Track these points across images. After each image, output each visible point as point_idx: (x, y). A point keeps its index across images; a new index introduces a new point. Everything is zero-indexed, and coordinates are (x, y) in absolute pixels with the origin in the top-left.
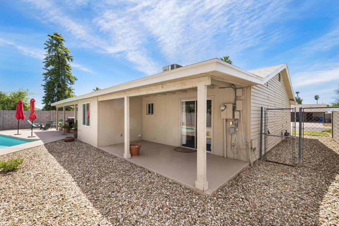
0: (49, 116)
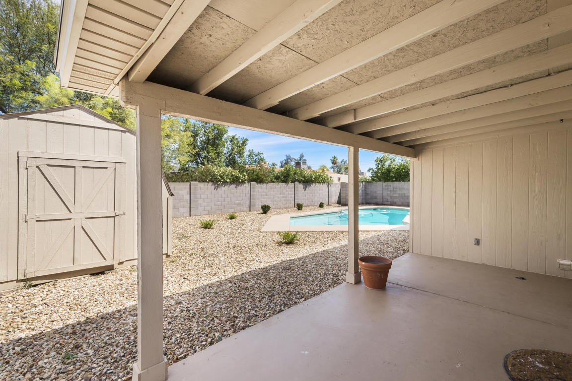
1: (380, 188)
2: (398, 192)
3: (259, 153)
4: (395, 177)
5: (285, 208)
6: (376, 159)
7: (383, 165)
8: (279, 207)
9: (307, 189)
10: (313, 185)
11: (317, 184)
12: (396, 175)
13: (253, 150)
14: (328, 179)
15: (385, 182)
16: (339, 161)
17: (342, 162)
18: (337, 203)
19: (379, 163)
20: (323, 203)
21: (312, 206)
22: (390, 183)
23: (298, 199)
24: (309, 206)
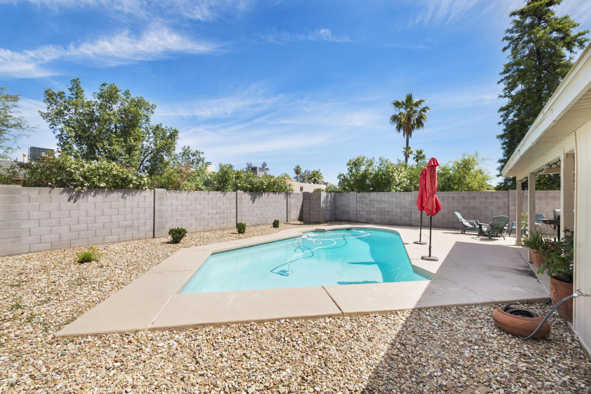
0: (504, 203)
1: (353, 200)
2: (377, 205)
3: (197, 151)
4: (372, 186)
5: (220, 229)
6: (348, 161)
7: (357, 170)
8: (211, 229)
9: (256, 200)
10: (265, 195)
11: (271, 195)
12: (374, 184)
13: (189, 147)
14: (286, 188)
15: (359, 192)
16: (303, 171)
17: (305, 172)
18: (299, 220)
19: (352, 168)
20: (278, 221)
21: (263, 224)
22: (366, 194)
23: (242, 216)
24: (258, 225)
